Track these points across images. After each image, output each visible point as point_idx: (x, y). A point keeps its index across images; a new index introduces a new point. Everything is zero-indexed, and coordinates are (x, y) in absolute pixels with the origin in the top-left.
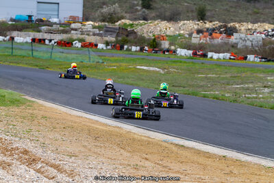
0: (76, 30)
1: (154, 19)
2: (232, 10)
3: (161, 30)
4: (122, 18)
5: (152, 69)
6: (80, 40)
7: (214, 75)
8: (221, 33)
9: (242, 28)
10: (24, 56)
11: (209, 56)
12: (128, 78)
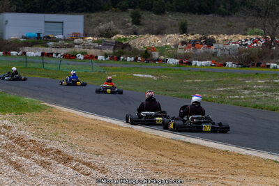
0: (78, 44)
1: (144, 33)
2: (210, 24)
3: (150, 43)
4: (117, 33)
6: (83, 53)
7: (200, 80)
8: (201, 44)
9: (220, 39)
10: (36, 69)
11: (193, 64)
12: (127, 84)
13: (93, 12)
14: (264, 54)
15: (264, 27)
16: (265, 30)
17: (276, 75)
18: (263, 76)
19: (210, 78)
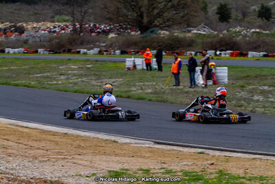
8: (12, 32)
9: (29, 27)
11: (7, 51)
14: (74, 40)
15: (73, 14)
16: (74, 18)
17: (88, 60)
18: (75, 62)
19: (25, 65)
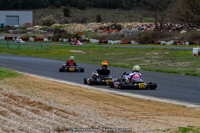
0: (30, 31)
1: (73, 22)
2: (116, 15)
3: (78, 29)
4: (54, 23)
5: (78, 51)
6: (33, 37)
7: (115, 54)
8: (113, 29)
9: (125, 25)
10: (3, 48)
11: (109, 42)
12: (66, 57)
13: (37, 9)
14: (156, 35)
15: (155, 17)
16: (156, 19)
17: (166, 49)
18: (157, 50)
19: (121, 52)
